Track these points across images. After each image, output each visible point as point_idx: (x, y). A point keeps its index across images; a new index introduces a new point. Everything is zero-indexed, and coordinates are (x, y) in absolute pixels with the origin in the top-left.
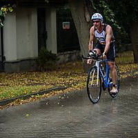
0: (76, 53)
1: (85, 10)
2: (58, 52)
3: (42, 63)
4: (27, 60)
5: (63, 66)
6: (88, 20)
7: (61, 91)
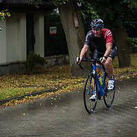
0: (62, 57)
1: (73, 16)
2: (45, 56)
3: (30, 67)
4: (16, 63)
5: (51, 69)
6: (76, 26)
7: (52, 93)
